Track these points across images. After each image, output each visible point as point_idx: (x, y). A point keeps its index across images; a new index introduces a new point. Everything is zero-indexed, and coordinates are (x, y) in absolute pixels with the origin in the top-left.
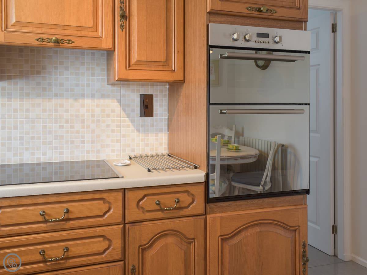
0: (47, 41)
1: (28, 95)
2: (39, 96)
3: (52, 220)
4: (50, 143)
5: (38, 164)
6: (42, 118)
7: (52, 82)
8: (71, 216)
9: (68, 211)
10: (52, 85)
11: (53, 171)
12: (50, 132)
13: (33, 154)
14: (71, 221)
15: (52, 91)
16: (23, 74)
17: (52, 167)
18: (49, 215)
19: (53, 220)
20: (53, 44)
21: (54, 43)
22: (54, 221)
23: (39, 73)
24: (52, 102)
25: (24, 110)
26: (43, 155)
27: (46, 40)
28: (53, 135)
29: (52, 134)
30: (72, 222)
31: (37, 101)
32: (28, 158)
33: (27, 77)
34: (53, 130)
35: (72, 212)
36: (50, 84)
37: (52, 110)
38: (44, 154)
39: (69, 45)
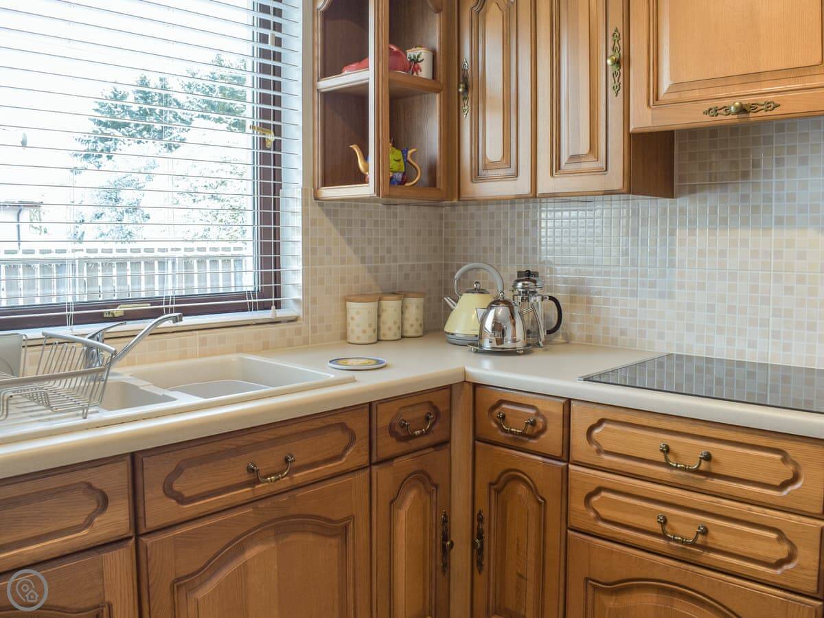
0: (725, 113)
1: (724, 221)
2: (745, 223)
3: (677, 464)
4: (765, 323)
5: (741, 364)
6: (751, 270)
7: (772, 194)
8: (715, 469)
9: (708, 458)
10: (771, 199)
11: (769, 383)
12: (765, 301)
13: (730, 342)
14: (715, 480)
15: (771, 213)
16: (716, 182)
17: (768, 373)
18: (676, 455)
19: (679, 466)
20: (736, 116)
21: (737, 113)
22: (681, 469)
23: (745, 175)
24: (771, 236)
25: (718, 252)
26: (750, 346)
27: (722, 111)
28: (771, 307)
29: (769, 305)
30: (717, 481)
31: (740, 234)
32: (721, 349)
33: (724, 186)
34: (772, 295)
35: (717, 462)
36: (768, 199)
37: (771, 254)
38: (752, 345)
39: (769, 113)
